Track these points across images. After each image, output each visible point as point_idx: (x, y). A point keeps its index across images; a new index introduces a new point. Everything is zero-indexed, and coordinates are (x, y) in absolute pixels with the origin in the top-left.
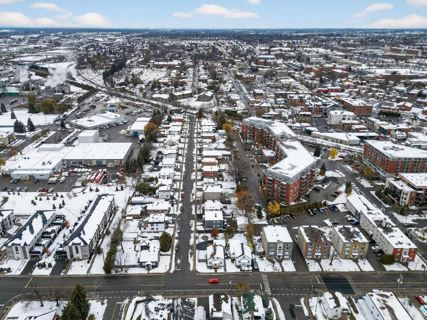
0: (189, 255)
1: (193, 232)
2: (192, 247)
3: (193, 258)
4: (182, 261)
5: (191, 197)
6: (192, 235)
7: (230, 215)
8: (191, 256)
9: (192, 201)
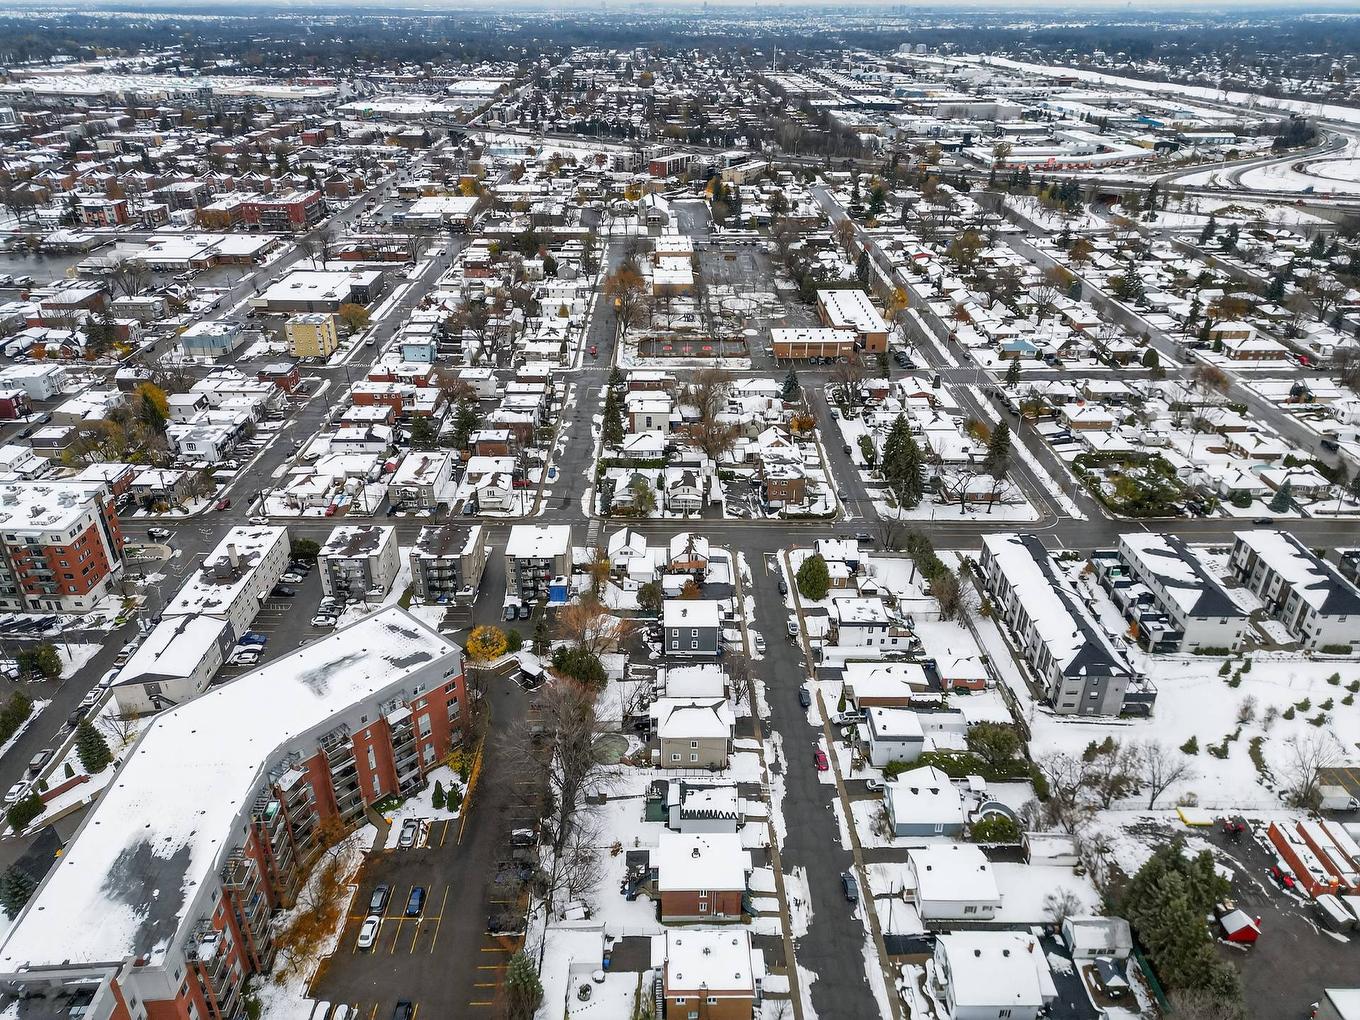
0: (749, 576)
1: (750, 627)
2: (748, 592)
3: (741, 572)
4: (763, 567)
5: (781, 753)
6: (751, 618)
7: (635, 671)
8: (745, 575)
9: (776, 737)
